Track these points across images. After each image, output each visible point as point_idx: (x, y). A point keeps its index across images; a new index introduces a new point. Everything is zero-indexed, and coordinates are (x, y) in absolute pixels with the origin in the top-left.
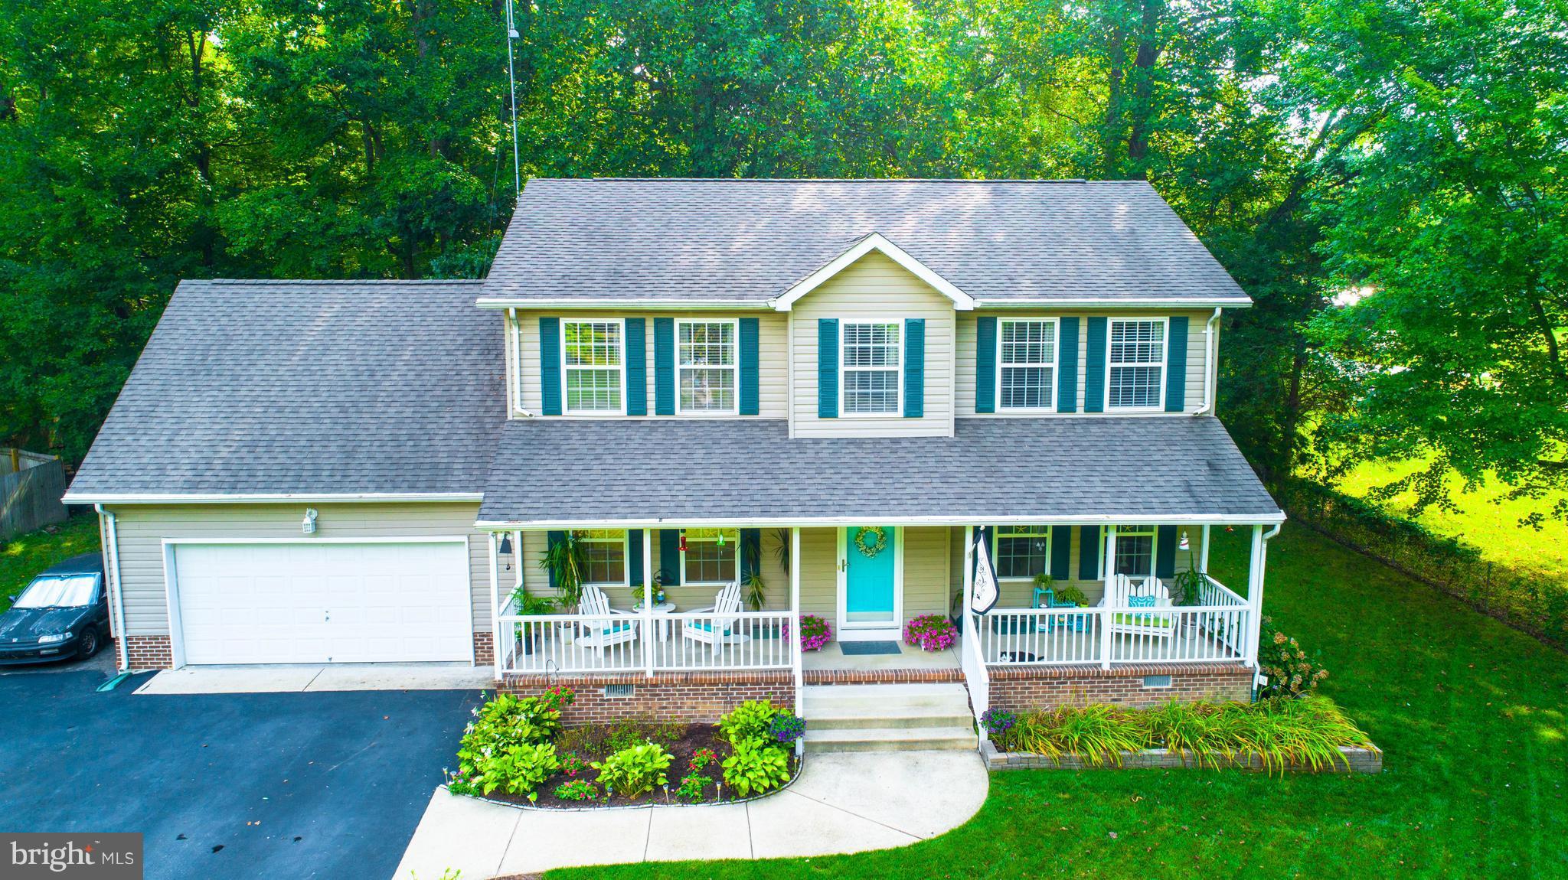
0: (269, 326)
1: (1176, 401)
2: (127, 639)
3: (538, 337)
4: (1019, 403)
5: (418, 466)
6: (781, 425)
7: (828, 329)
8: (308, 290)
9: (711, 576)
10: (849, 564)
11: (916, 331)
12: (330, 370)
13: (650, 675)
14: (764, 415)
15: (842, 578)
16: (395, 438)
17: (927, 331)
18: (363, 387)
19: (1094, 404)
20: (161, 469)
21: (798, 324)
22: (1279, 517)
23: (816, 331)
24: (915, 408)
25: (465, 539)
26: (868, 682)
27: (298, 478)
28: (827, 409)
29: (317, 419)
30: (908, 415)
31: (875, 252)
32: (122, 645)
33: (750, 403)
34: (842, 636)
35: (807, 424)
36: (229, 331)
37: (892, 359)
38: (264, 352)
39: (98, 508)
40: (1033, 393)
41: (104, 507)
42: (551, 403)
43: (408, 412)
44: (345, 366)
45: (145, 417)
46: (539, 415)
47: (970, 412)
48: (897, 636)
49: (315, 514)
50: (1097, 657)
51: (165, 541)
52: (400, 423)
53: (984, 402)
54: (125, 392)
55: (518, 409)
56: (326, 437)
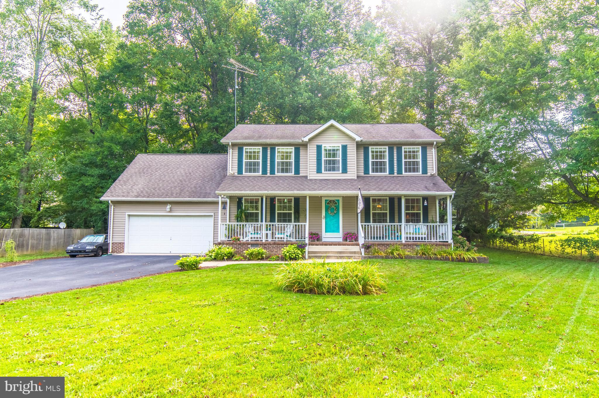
0: (162, 163)
1: (425, 171)
2: (112, 243)
3: (237, 152)
4: (377, 172)
5: (201, 193)
6: (306, 177)
7: (319, 148)
8: (174, 156)
9: (285, 221)
10: (326, 217)
11: (344, 148)
12: (178, 173)
13: (264, 241)
14: (301, 175)
15: (324, 221)
16: (195, 187)
17: (348, 148)
18: (187, 176)
19: (400, 172)
20: (128, 193)
21: (311, 146)
22: (453, 193)
23: (316, 149)
24: (345, 171)
25: (213, 214)
26: (330, 245)
27: (167, 195)
28: (319, 171)
29: (174, 183)
30: (343, 173)
31: (332, 126)
32: (111, 245)
33: (297, 171)
34: (324, 240)
35: (312, 175)
36: (151, 164)
37: (338, 156)
38: (160, 169)
39: (110, 202)
40: (381, 169)
41: (112, 202)
42: (240, 171)
43: (200, 182)
44: (182, 171)
45: (125, 182)
46: (236, 174)
47: (362, 174)
48: (341, 240)
49: (170, 206)
50: (401, 239)
51: (127, 214)
52: (197, 184)
53: (366, 171)
54: (120, 177)
55: (230, 171)
56: (176, 187)
